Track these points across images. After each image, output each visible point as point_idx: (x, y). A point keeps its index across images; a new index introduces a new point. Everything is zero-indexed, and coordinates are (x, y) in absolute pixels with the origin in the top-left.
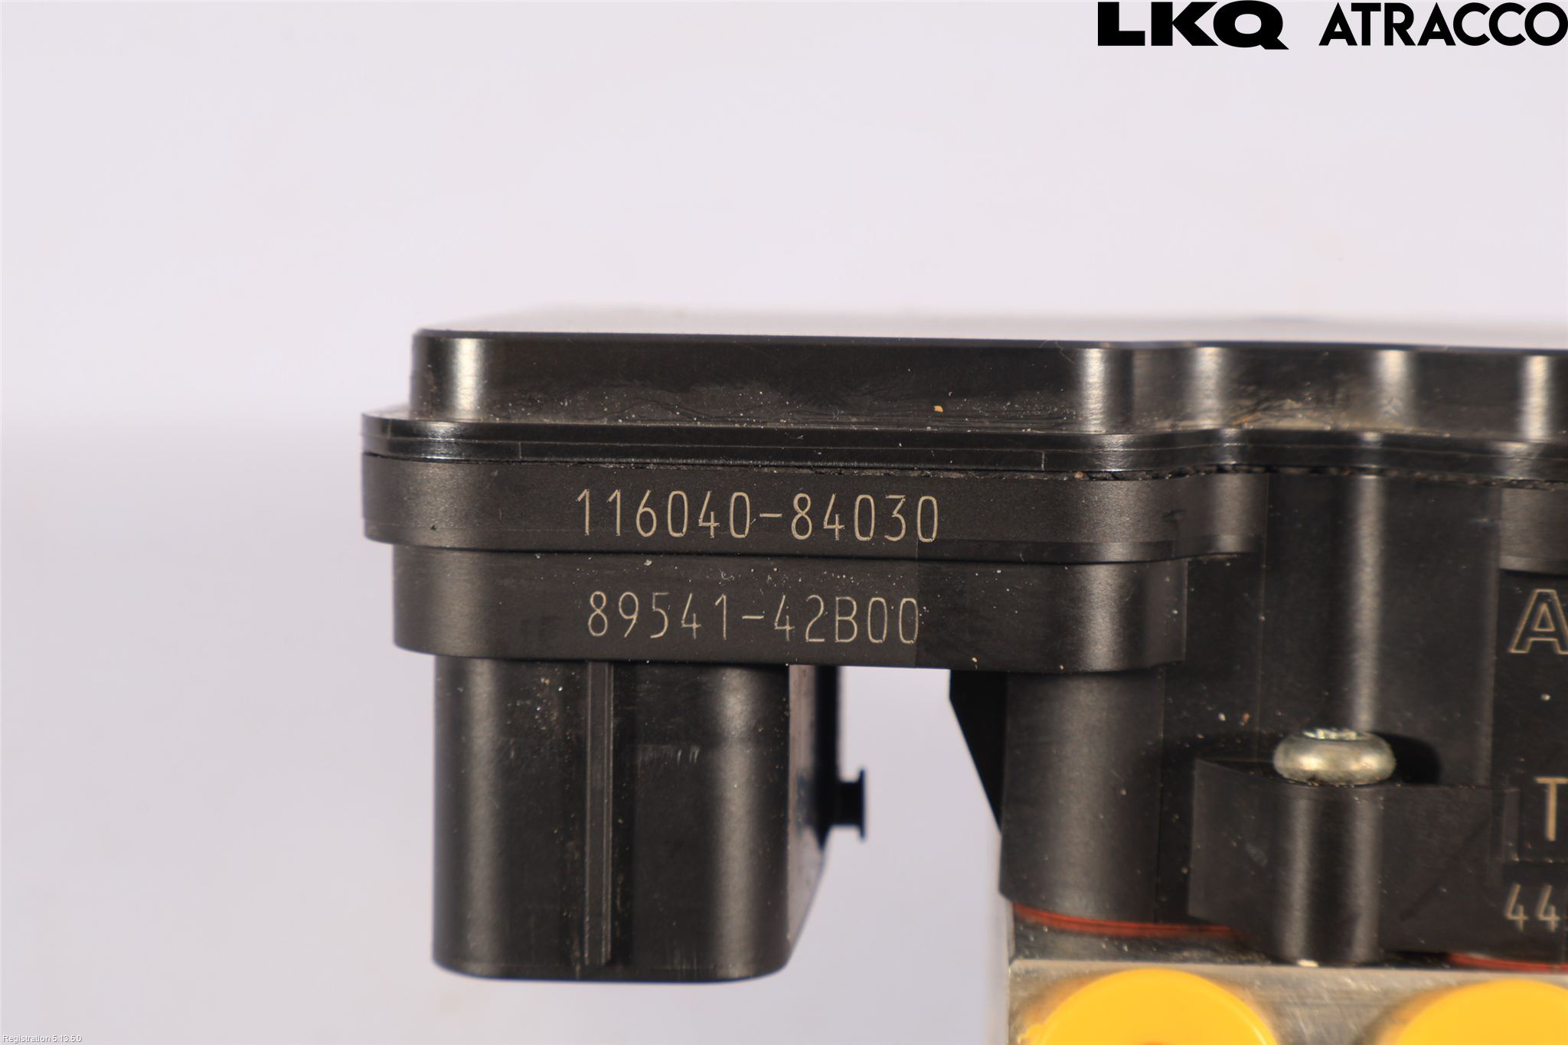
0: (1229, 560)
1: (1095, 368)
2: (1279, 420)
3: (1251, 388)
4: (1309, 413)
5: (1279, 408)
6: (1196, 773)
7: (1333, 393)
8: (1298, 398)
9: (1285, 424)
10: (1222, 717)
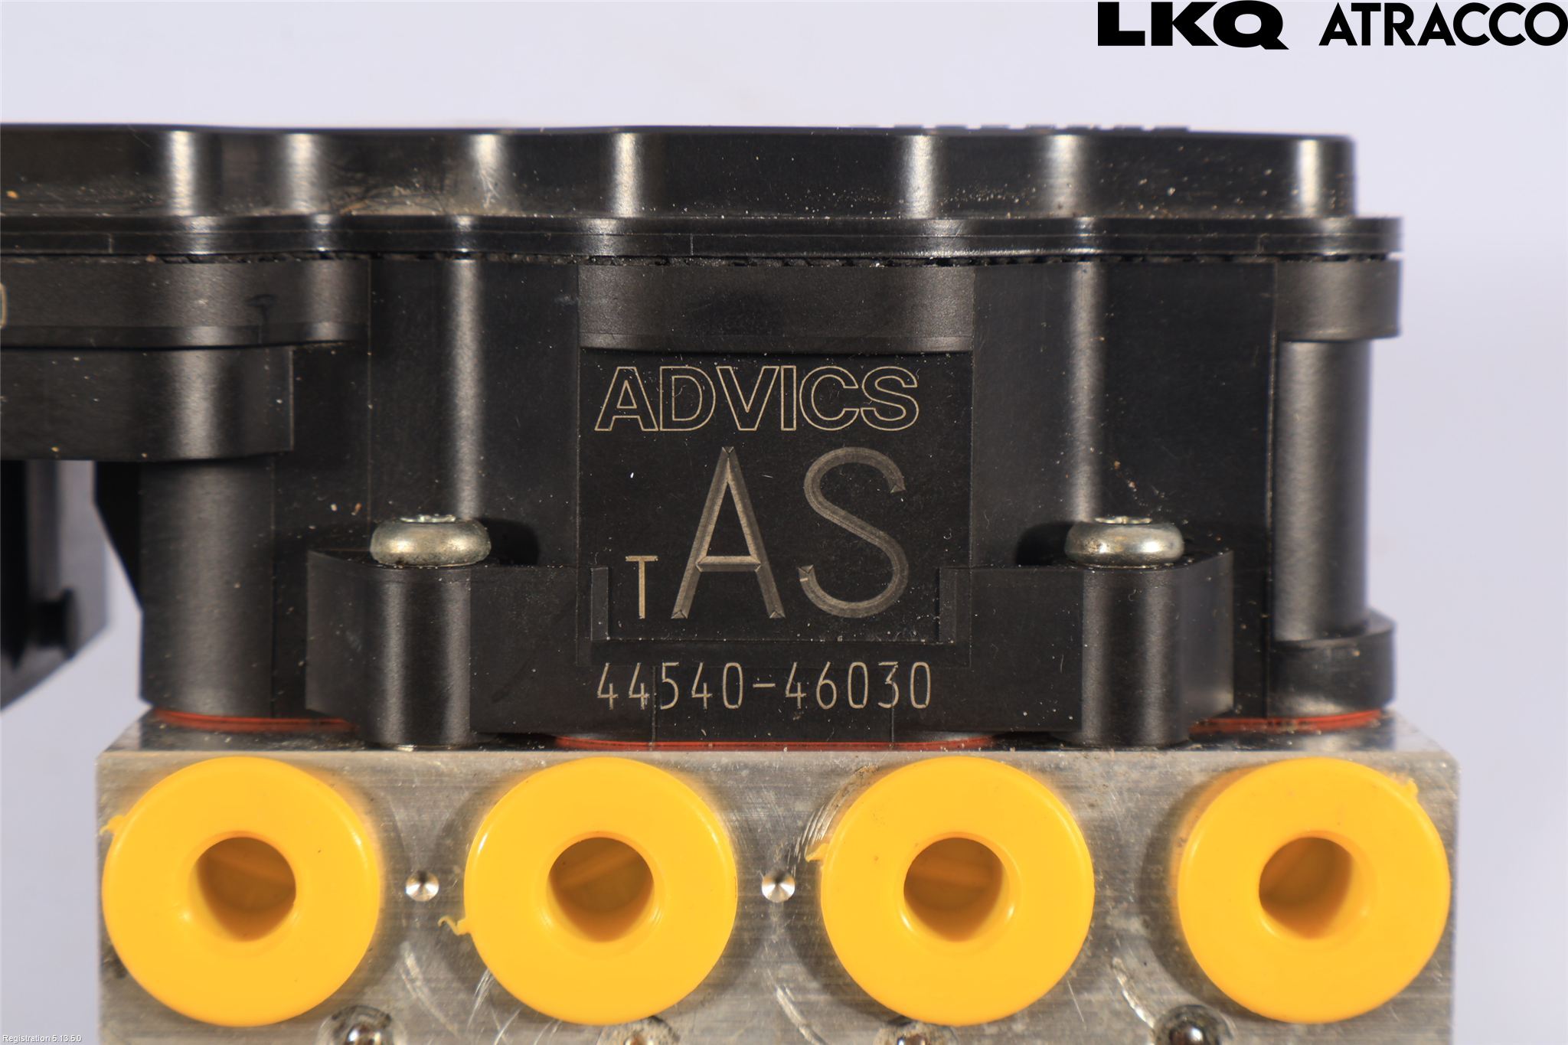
0: (334, 348)
1: (181, 152)
2: (387, 208)
3: (359, 176)
4: (418, 200)
5: (389, 195)
6: (309, 564)
7: (442, 180)
8: (407, 185)
9: (396, 211)
10: (334, 507)
